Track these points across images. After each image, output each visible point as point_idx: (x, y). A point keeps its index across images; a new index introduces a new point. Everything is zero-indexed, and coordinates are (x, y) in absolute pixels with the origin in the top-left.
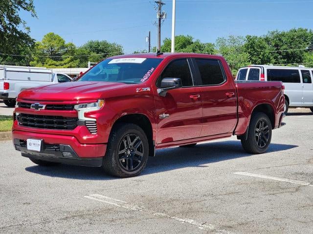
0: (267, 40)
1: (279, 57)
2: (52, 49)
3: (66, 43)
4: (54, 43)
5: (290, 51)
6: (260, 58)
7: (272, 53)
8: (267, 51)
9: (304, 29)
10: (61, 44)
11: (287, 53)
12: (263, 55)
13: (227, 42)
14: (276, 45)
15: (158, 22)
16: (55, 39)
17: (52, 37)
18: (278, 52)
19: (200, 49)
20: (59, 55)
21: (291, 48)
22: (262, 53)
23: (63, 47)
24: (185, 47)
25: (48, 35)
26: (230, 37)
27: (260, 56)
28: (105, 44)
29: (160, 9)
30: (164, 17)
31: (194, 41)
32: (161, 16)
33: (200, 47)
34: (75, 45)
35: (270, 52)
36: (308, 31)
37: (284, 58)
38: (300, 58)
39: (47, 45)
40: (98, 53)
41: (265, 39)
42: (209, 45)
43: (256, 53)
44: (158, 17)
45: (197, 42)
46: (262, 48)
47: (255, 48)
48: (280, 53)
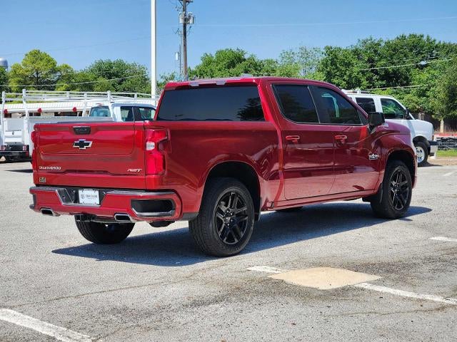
0: (356, 53)
1: (374, 78)
2: (37, 74)
3: (59, 65)
4: (40, 65)
5: (390, 68)
6: (344, 80)
7: (363, 72)
8: (356, 69)
9: (418, 35)
10: (50, 66)
11: (386, 71)
12: (350, 76)
13: (296, 57)
14: (371, 61)
15: (182, 29)
16: (41, 60)
17: (36, 56)
18: (372, 71)
19: (256, 69)
20: (49, 82)
21: (393, 64)
22: (348, 73)
23: (54, 71)
24: (234, 67)
25: (31, 54)
26: (302, 49)
27: (345, 77)
28: (120, 64)
29: (185, 10)
30: (191, 21)
31: (246, 57)
32: (186, 20)
33: (256, 66)
34: (72, 67)
35: (361, 71)
36: (425, 38)
37: (382, 80)
38: (406, 78)
39: (30, 68)
40: (110, 78)
41: (353, 51)
42: (270, 62)
43: (338, 73)
44: (181, 21)
45: (252, 58)
46: (348, 65)
47: (338, 65)
48: (376, 72)
